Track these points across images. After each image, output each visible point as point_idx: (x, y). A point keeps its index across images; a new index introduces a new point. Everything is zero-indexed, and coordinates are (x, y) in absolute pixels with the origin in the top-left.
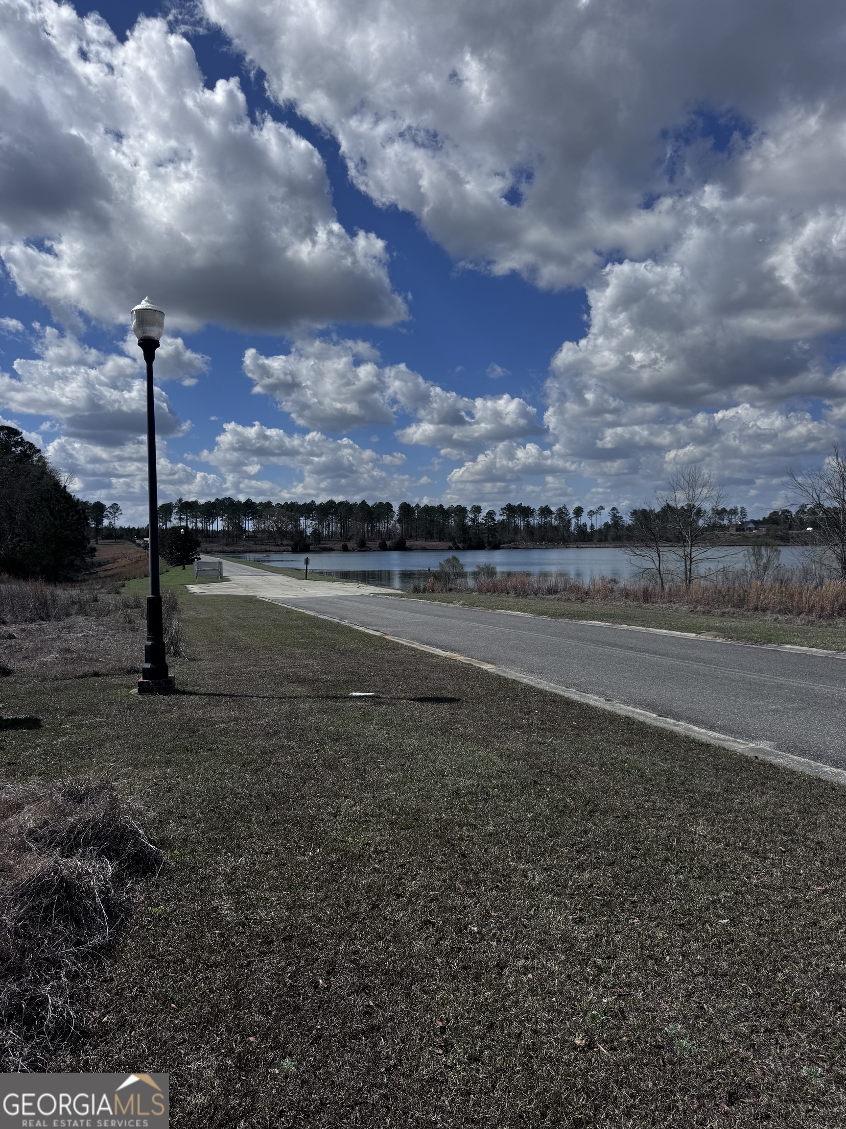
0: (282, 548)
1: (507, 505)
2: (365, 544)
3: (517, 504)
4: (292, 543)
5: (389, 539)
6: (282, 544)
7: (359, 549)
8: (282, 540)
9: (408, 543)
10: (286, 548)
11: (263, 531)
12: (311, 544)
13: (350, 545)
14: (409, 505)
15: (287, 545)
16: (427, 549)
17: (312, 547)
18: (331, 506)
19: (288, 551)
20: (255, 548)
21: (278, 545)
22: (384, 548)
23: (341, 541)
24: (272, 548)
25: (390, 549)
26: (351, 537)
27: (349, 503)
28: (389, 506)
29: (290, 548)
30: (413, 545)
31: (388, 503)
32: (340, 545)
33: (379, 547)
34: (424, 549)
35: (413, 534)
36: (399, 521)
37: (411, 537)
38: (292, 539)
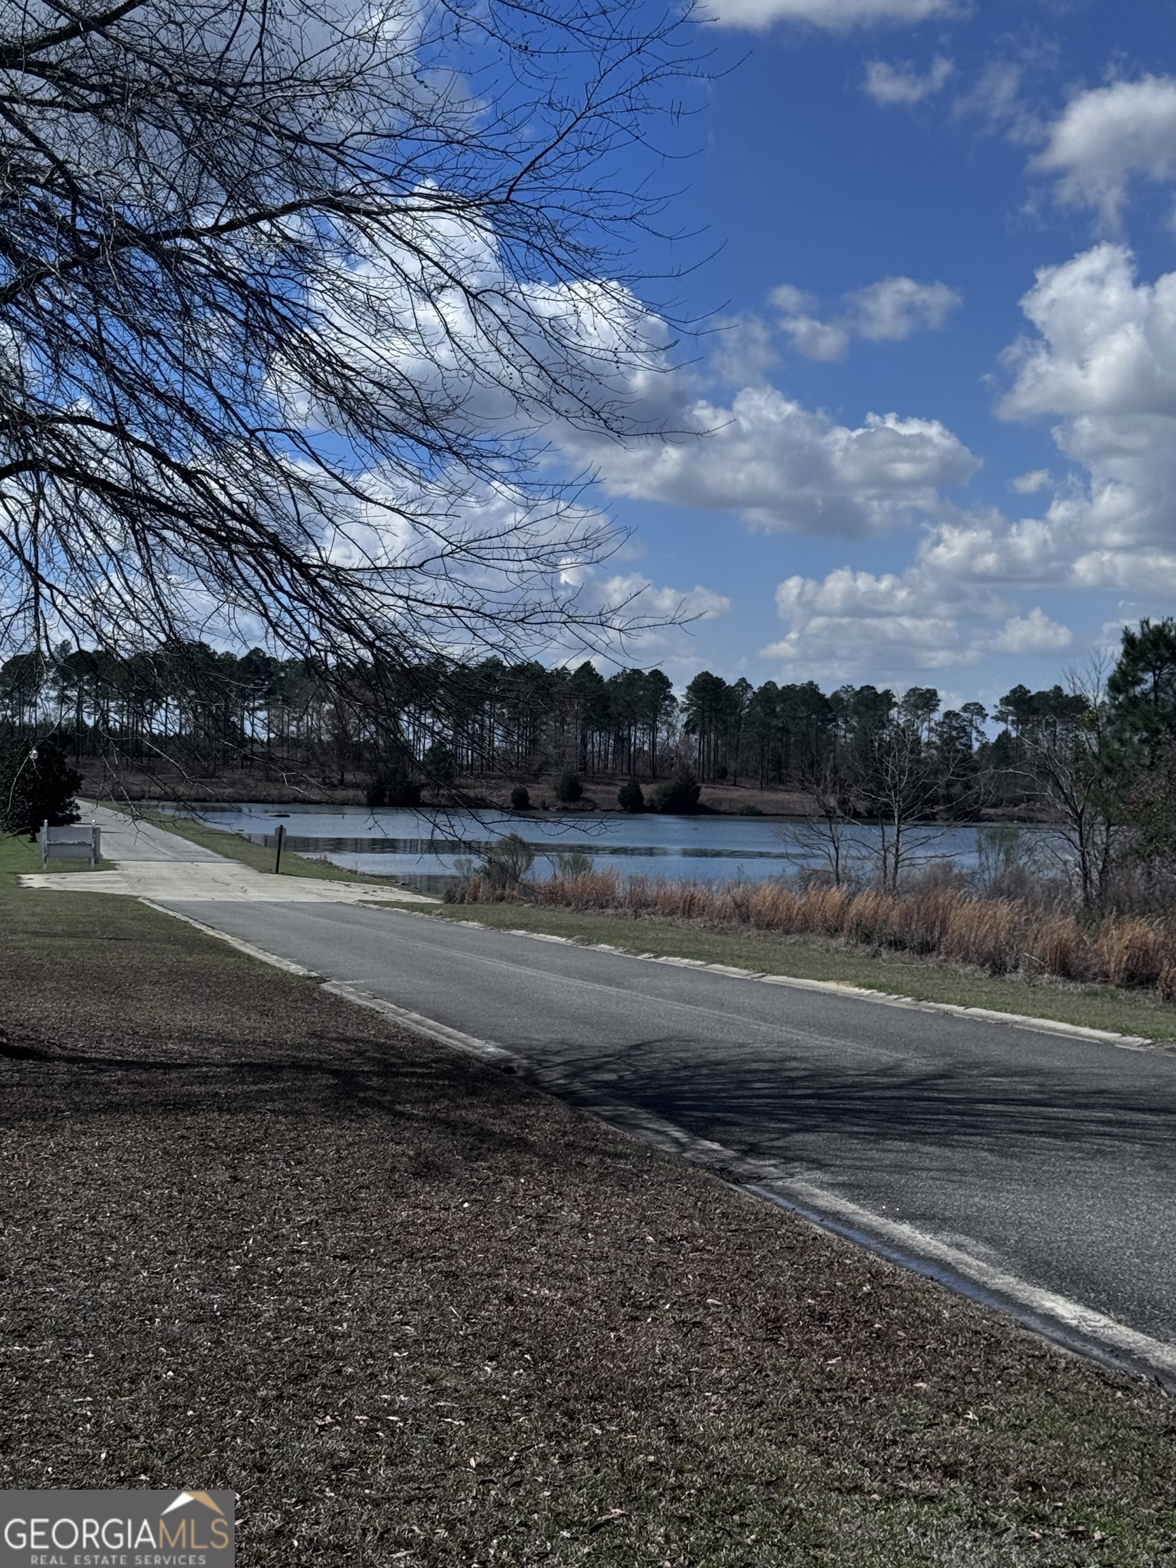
0: (340, 794)
1: (1014, 691)
2: (580, 790)
3: (1047, 687)
4: (368, 779)
5: (655, 778)
6: (342, 782)
7: (560, 804)
8: (343, 770)
9: (706, 794)
10: (351, 793)
11: (295, 743)
12: (423, 786)
13: (538, 792)
14: (719, 682)
15: (355, 786)
16: (760, 814)
17: (425, 794)
18: (489, 677)
19: (358, 804)
20: (263, 789)
21: (333, 786)
22: (633, 805)
23: (512, 779)
24: (315, 795)
25: (653, 809)
26: (540, 769)
27: (543, 670)
28: (659, 681)
29: (362, 795)
30: (720, 801)
31: (656, 674)
32: (506, 793)
33: (621, 801)
34: (753, 813)
35: (732, 766)
36: (690, 727)
37: (722, 775)
38: (372, 771)
